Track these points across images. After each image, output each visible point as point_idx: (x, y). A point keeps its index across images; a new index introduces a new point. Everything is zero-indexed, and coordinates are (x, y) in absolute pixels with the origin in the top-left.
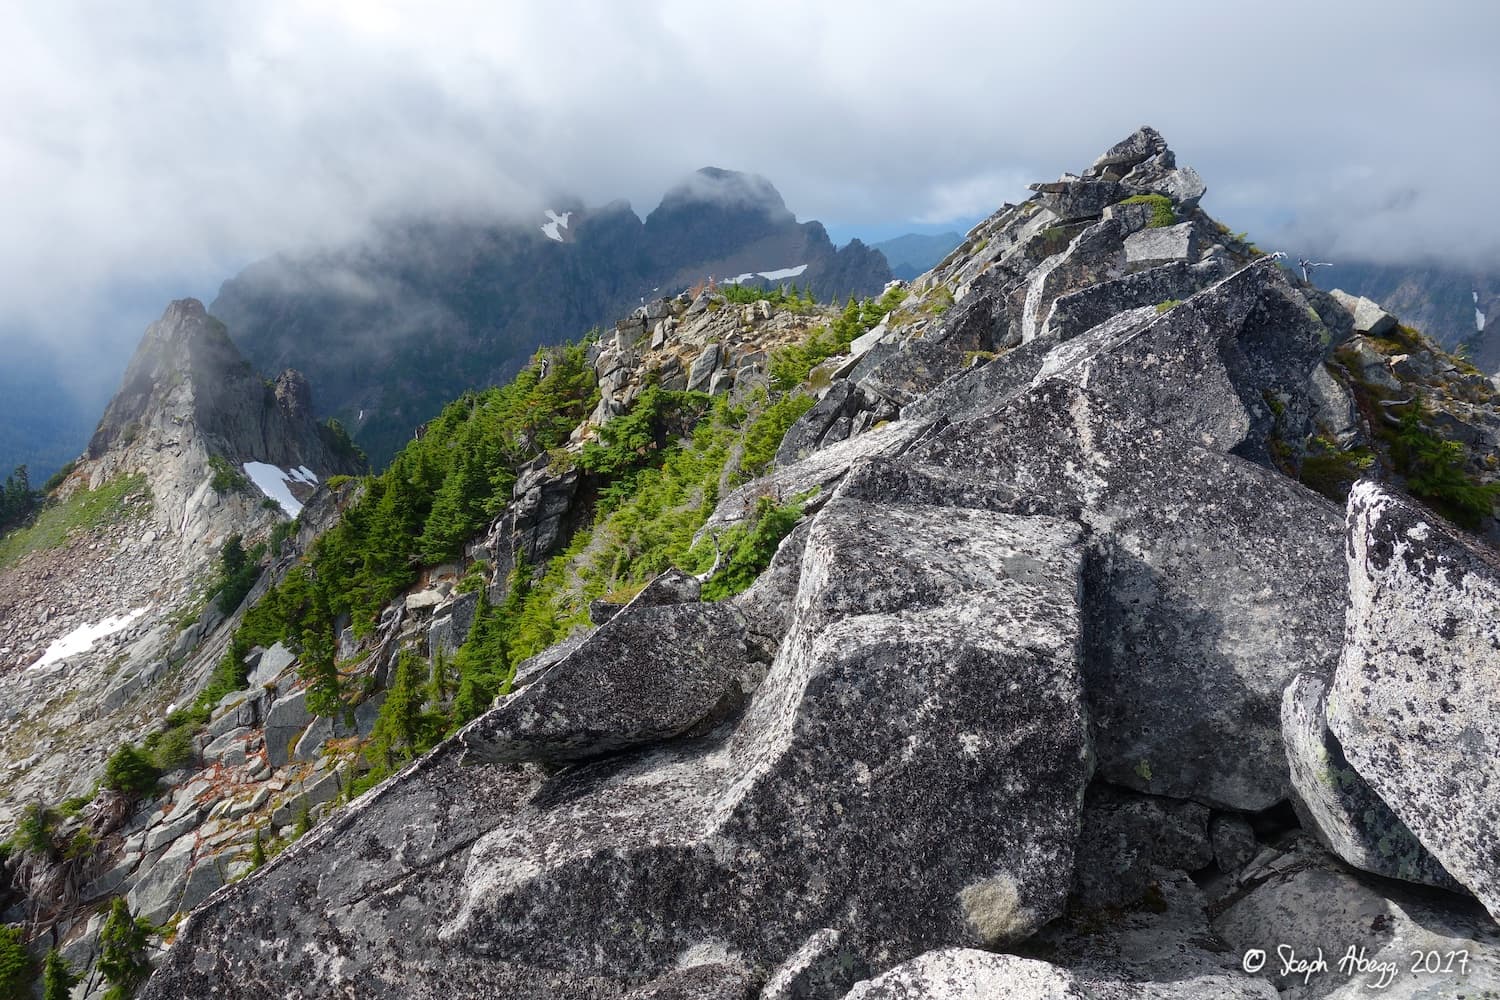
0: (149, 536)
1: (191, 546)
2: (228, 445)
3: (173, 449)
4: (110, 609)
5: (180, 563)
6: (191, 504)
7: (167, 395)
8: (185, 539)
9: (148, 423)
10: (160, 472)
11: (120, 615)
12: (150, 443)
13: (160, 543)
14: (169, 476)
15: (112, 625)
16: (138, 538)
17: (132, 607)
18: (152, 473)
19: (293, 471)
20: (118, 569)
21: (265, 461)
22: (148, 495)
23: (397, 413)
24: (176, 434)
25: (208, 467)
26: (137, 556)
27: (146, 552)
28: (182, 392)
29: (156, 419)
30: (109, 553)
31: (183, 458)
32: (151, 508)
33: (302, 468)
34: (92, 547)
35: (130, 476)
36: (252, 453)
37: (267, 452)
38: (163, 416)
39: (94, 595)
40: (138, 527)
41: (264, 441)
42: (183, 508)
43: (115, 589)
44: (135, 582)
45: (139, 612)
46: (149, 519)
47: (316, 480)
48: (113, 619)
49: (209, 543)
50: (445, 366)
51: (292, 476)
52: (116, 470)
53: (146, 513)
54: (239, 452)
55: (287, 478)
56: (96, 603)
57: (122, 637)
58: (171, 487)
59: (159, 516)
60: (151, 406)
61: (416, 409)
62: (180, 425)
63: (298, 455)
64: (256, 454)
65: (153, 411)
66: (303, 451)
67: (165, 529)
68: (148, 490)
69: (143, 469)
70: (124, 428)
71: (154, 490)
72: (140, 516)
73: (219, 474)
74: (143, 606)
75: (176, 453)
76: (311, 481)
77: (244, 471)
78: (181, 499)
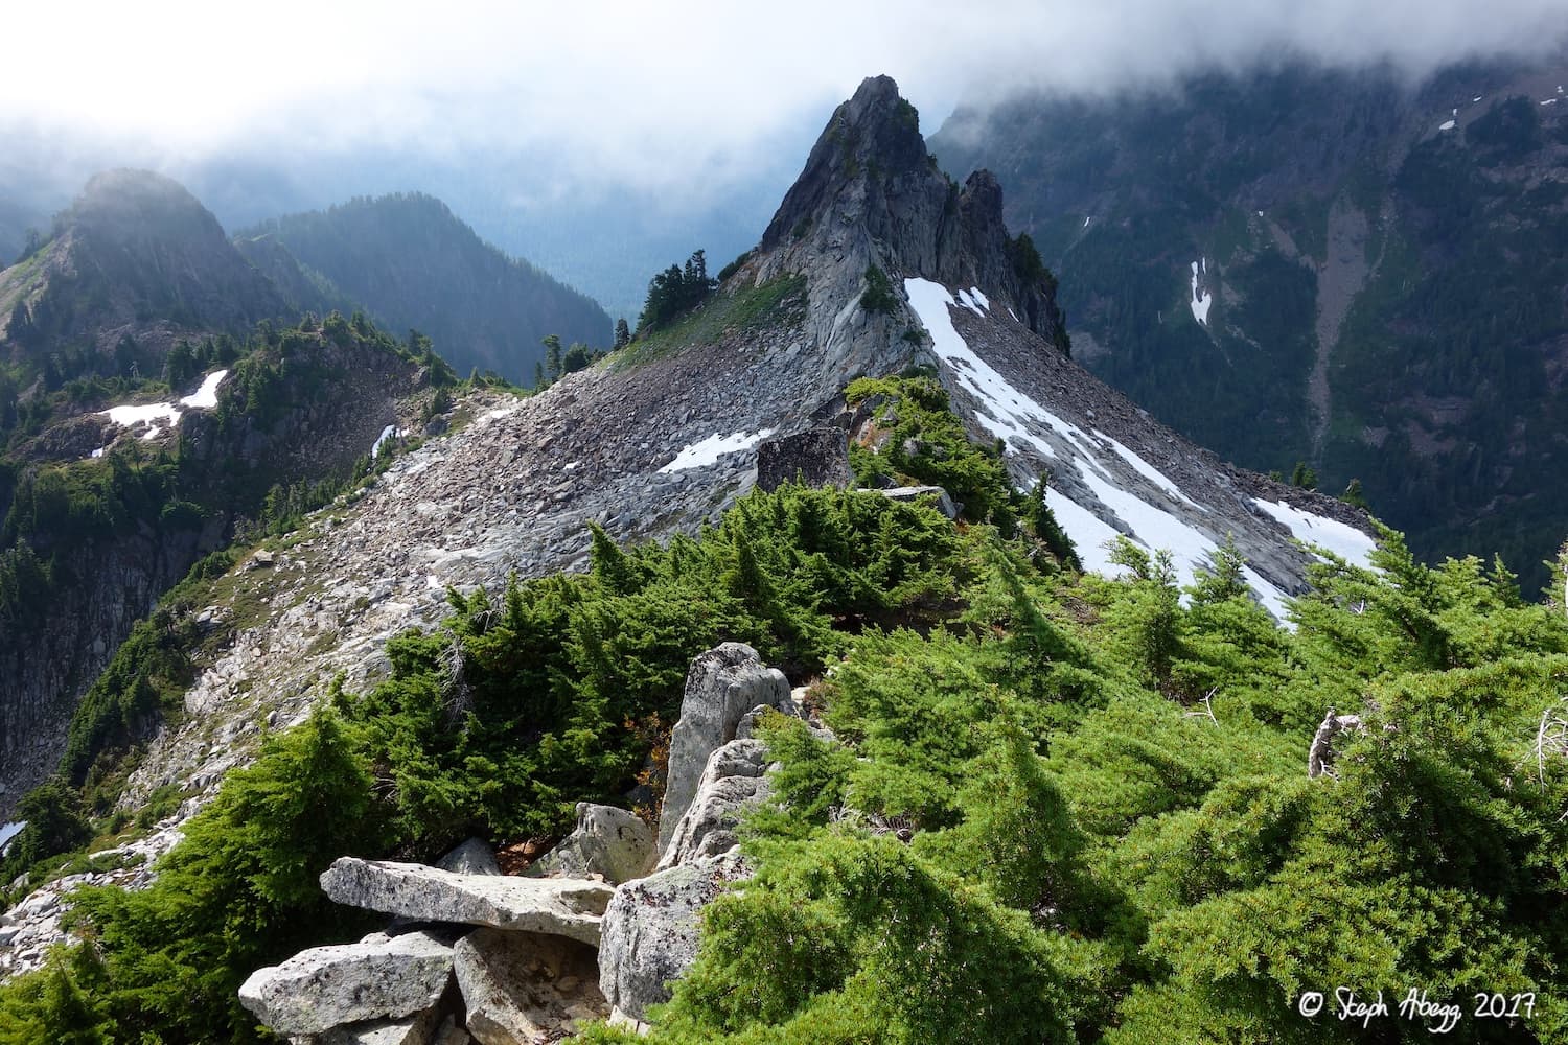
0: (794, 349)
1: (831, 368)
2: (893, 255)
3: (835, 252)
4: (743, 422)
5: (816, 386)
6: (839, 320)
7: (841, 190)
8: (827, 358)
9: (820, 217)
10: (820, 277)
11: (749, 433)
12: (816, 243)
13: (803, 358)
14: (827, 283)
15: (739, 441)
16: (784, 349)
17: (763, 426)
18: (812, 277)
19: (963, 294)
20: (760, 379)
21: (931, 278)
22: (804, 301)
23: (1124, 224)
24: (840, 236)
25: (864, 279)
26: (778, 369)
27: (788, 366)
28: (856, 186)
29: (827, 215)
30: (754, 361)
31: (843, 265)
32: (803, 316)
33: (974, 290)
34: (741, 350)
35: (792, 276)
36: (919, 268)
37: (937, 268)
38: (833, 212)
39: (732, 404)
40: (787, 336)
41: (937, 253)
42: (832, 323)
43: (751, 401)
44: (771, 398)
45: (765, 433)
46: (799, 329)
47: (987, 307)
48: (740, 435)
49: (846, 369)
50: (1189, 176)
51: (958, 299)
52: (781, 268)
53: (798, 320)
54: (905, 264)
55: (952, 301)
56: (731, 413)
57: (741, 460)
58: (826, 296)
59: (809, 328)
60: (824, 200)
61: (1146, 222)
62: (847, 226)
63: (974, 273)
64: (923, 269)
65: (824, 208)
66: (979, 269)
67: (810, 343)
68: (805, 294)
69: (805, 271)
70: (797, 221)
71: (810, 296)
72: (791, 324)
73: (872, 290)
74: (772, 427)
75: (838, 257)
76: (980, 307)
77: (903, 288)
78: (832, 312)
